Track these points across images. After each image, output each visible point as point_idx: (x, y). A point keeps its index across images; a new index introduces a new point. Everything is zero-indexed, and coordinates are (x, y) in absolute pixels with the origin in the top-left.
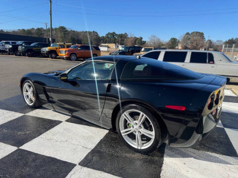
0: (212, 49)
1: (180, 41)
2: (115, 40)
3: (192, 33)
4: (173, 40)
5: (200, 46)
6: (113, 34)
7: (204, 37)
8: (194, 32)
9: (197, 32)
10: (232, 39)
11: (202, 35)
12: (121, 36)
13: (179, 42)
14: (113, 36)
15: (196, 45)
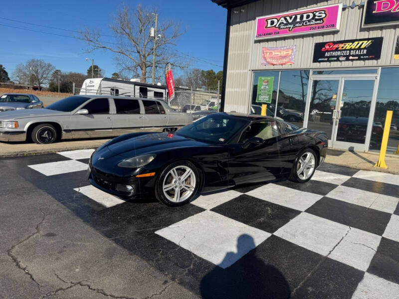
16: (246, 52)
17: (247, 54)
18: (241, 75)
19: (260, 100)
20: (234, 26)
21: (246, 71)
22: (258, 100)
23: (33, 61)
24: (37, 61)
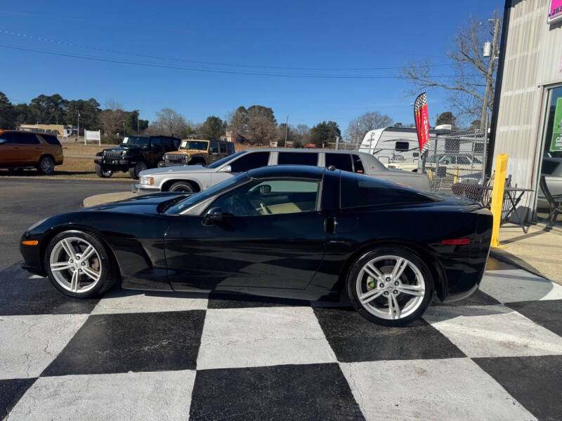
0: (290, 143)
1: (229, 124)
2: (63, 113)
3: (250, 109)
4: (213, 122)
5: (269, 135)
6: (56, 100)
7: (273, 117)
8: (254, 107)
9: (260, 108)
10: (324, 123)
11: (269, 113)
12: (80, 105)
13: (225, 126)
14: (57, 104)
15: (262, 133)
16: (534, 52)
17: (536, 54)
18: (524, 98)
19: (558, 148)
20: (516, 6)
21: (533, 88)
22: (554, 148)
23: (368, 114)
24: (373, 114)
